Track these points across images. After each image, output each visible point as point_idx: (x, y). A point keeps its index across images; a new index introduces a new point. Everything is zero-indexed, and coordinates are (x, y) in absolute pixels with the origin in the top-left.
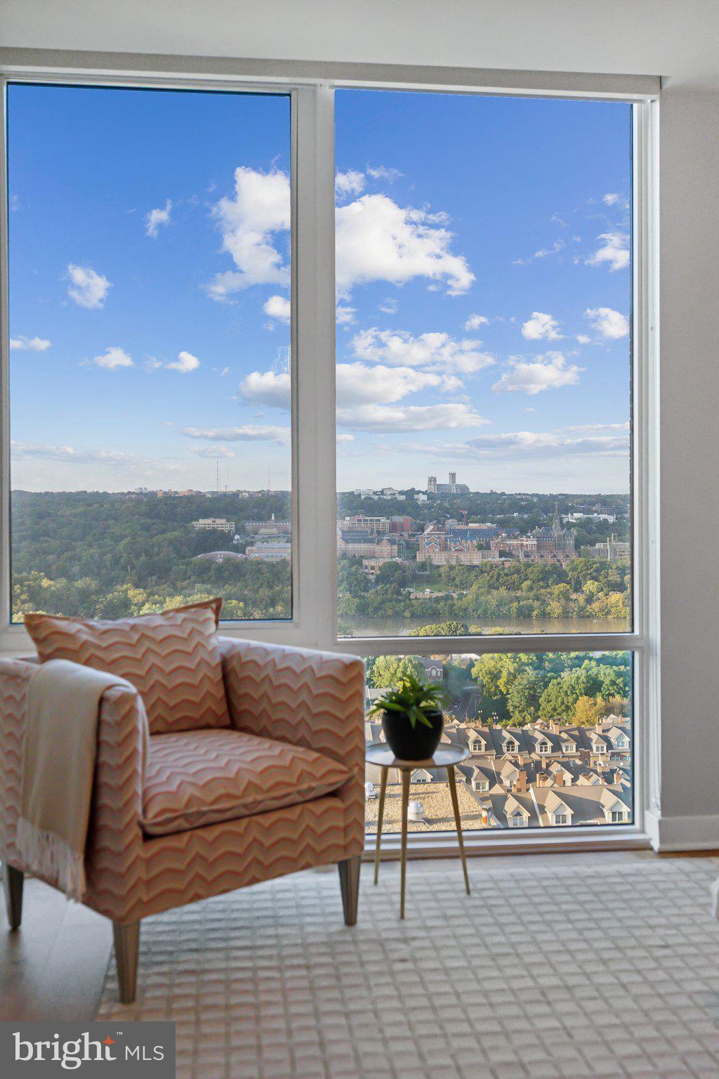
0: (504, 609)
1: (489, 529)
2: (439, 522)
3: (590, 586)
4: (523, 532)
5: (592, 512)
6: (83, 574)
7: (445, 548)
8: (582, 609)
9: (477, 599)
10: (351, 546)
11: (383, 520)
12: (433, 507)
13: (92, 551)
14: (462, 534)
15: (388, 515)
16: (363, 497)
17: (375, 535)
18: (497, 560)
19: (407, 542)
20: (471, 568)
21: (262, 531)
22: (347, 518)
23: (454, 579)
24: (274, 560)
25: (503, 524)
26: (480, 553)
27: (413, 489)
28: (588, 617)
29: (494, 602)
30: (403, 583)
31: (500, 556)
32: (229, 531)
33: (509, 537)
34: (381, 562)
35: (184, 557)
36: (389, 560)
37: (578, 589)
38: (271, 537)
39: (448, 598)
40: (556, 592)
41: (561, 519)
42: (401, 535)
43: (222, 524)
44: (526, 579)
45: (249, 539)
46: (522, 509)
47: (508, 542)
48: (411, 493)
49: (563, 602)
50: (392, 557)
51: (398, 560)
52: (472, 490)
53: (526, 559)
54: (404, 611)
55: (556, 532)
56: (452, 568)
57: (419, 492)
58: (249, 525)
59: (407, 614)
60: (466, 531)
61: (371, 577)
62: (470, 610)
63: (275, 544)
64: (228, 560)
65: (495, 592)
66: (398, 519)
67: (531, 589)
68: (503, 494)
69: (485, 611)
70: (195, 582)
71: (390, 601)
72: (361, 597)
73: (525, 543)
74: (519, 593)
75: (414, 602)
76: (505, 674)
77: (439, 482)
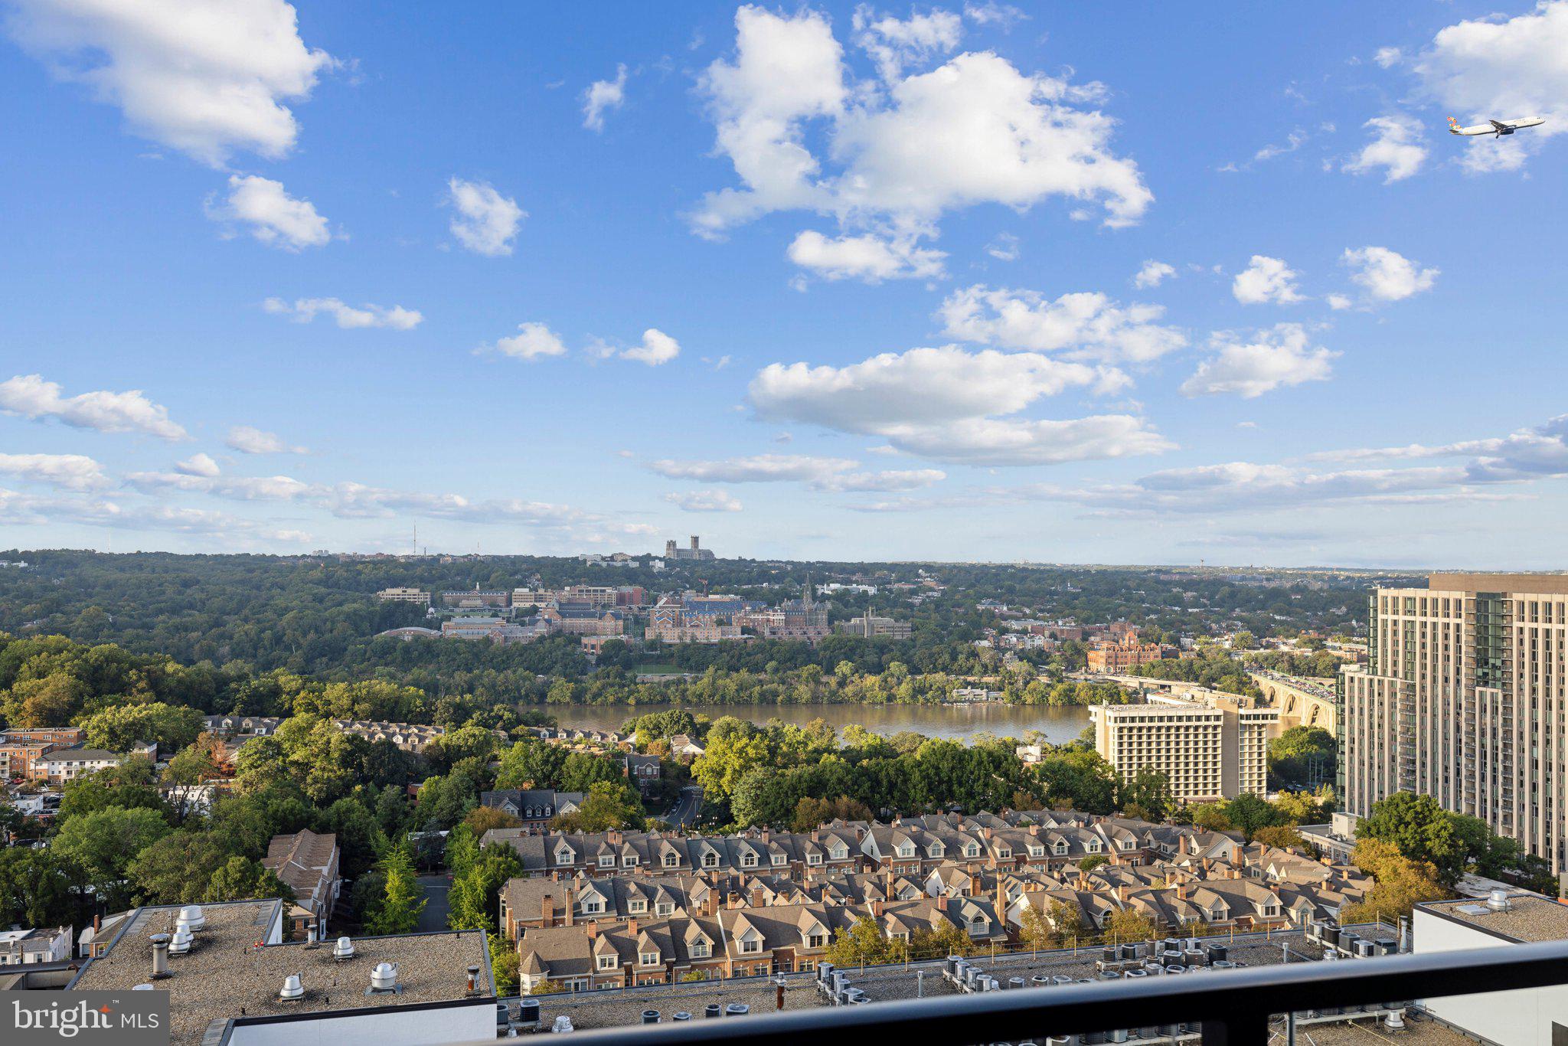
0: (744, 695)
1: (733, 602)
2: (676, 593)
3: (844, 667)
4: (772, 601)
5: (851, 582)
6: (236, 654)
7: (678, 623)
8: (834, 693)
9: (714, 682)
10: (568, 621)
11: (609, 590)
12: (670, 576)
13: (247, 627)
14: (702, 607)
15: (616, 586)
16: (589, 563)
17: (599, 608)
18: (739, 637)
19: (636, 617)
20: (708, 647)
21: (464, 602)
22: (567, 588)
23: (689, 660)
24: (475, 638)
25: (747, 596)
26: (719, 630)
27: (649, 555)
28: (841, 702)
29: (733, 687)
30: (628, 665)
31: (743, 633)
32: (423, 603)
33: (754, 611)
34: (603, 639)
35: (363, 635)
36: (614, 638)
37: (830, 671)
38: (474, 610)
39: (678, 682)
40: (805, 674)
41: (814, 590)
42: (630, 608)
43: (413, 594)
44: (772, 659)
45: (446, 613)
46: (771, 579)
47: (752, 617)
48: (646, 559)
49: (812, 685)
50: (616, 634)
51: (624, 637)
52: (718, 556)
53: (772, 637)
54: (628, 698)
55: (807, 604)
56: (685, 647)
57: (655, 558)
58: (449, 596)
59: (632, 701)
60: (704, 604)
61: (590, 657)
63: (476, 619)
64: (417, 638)
65: (734, 675)
66: (627, 589)
67: (776, 670)
68: (753, 561)
69: (723, 697)
70: (375, 665)
71: (612, 685)
72: (577, 682)
73: (771, 618)
74: (762, 676)
75: (640, 687)
76: (729, 771)
77: (679, 546)
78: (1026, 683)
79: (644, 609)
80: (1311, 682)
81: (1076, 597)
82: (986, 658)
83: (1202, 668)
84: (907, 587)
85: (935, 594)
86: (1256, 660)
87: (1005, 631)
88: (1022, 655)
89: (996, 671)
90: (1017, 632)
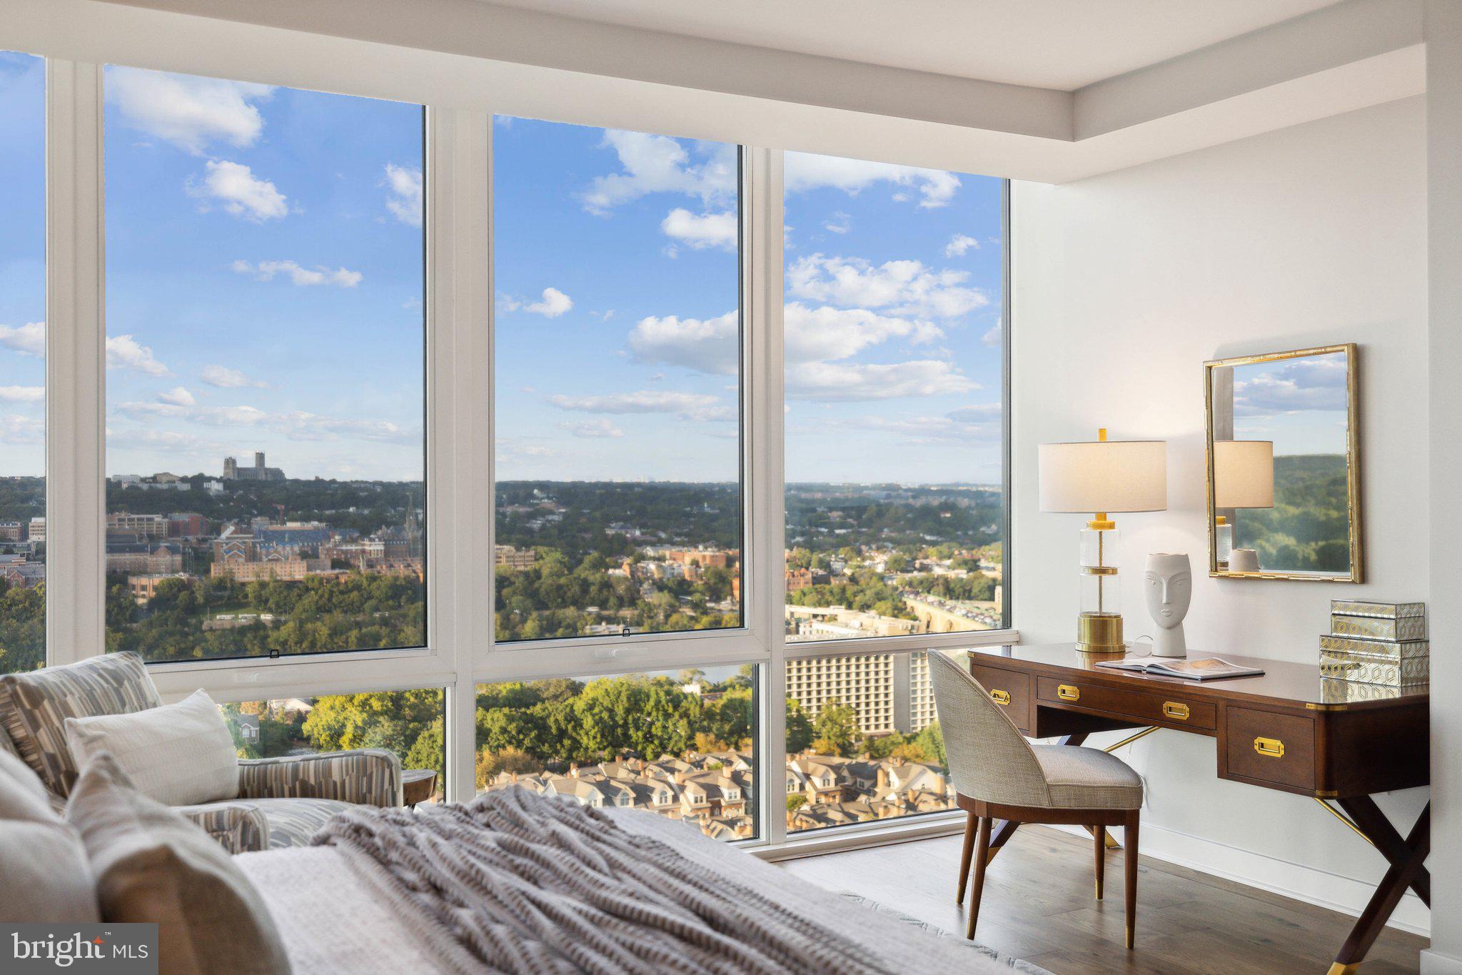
0: (340, 640)
1: (316, 530)
2: (241, 521)
4: (365, 532)
7: (253, 557)
9: (301, 627)
11: (158, 518)
12: (232, 500)
14: (279, 537)
15: (166, 513)
16: (125, 486)
17: (145, 541)
18: (329, 572)
19: (195, 550)
20: (291, 585)
23: (267, 601)
25: (336, 523)
26: (304, 564)
27: (202, 475)
29: (328, 631)
30: (193, 609)
33: (344, 541)
34: (157, 580)
36: (170, 576)
39: (256, 627)
41: (415, 516)
42: (187, 540)
44: (369, 598)
46: (360, 503)
47: (344, 548)
48: (199, 480)
50: (174, 571)
51: (183, 576)
52: (289, 475)
53: (369, 571)
54: (193, 648)
55: (409, 533)
56: (263, 585)
57: (210, 479)
59: (198, 652)
60: (282, 533)
61: (141, 601)
62: (291, 643)
65: (327, 617)
66: (181, 517)
67: (376, 610)
68: (333, 481)
69: (314, 644)
71: (172, 634)
72: (125, 631)
73: (367, 548)
74: (360, 618)
75: (208, 635)
76: (349, 730)
77: (239, 465)
78: (667, 617)
79: (204, 540)
80: (969, 605)
81: (713, 518)
82: (621, 589)
83: (855, 595)
84: (522, 510)
85: (556, 518)
86: (910, 584)
87: (643, 558)
88: (660, 586)
89: (632, 603)
90: (654, 559)
